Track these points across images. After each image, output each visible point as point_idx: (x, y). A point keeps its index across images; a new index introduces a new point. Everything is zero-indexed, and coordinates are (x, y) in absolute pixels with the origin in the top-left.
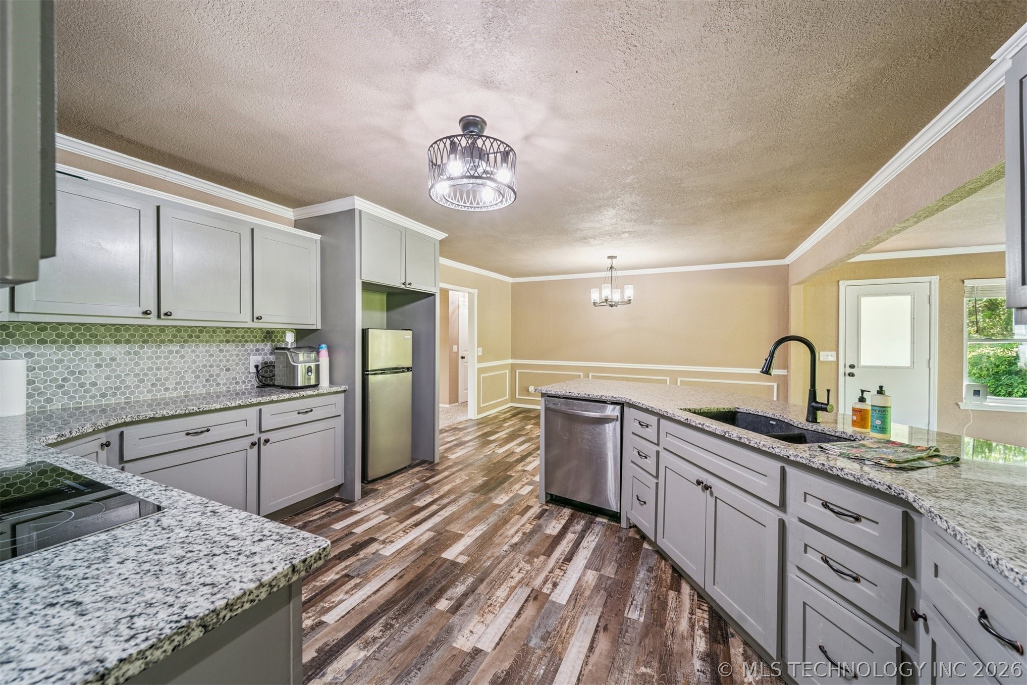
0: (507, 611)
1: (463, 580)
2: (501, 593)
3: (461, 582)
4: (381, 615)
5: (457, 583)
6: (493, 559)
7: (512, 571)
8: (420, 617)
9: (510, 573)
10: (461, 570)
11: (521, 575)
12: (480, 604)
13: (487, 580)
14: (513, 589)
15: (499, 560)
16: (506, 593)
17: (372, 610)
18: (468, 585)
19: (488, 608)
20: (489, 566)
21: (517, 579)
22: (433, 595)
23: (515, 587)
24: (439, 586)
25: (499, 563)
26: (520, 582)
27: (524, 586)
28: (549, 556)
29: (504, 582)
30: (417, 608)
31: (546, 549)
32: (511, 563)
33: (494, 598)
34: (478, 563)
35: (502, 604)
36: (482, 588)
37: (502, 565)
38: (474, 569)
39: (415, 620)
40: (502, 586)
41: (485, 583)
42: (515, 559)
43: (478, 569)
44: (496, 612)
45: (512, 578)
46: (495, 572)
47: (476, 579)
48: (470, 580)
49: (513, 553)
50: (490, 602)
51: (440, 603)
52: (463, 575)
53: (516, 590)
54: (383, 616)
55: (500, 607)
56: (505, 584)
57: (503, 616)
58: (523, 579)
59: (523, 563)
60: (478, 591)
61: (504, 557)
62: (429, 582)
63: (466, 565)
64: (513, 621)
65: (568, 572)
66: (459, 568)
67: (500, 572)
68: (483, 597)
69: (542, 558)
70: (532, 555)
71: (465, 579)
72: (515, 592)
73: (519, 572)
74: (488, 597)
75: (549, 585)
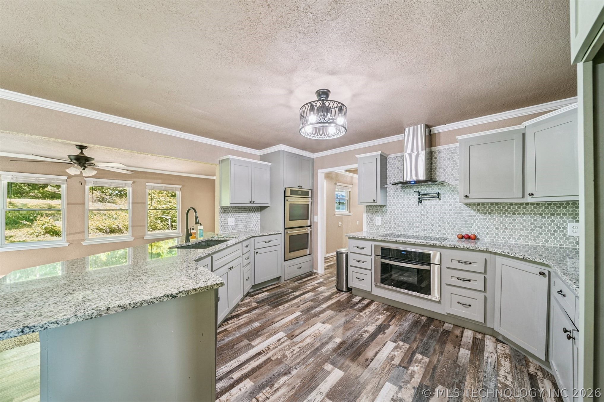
0: (308, 333)
1: (328, 351)
2: (308, 341)
3: (329, 350)
4: (367, 341)
5: (332, 350)
6: (307, 363)
7: (298, 352)
8: (348, 337)
9: (300, 351)
10: (329, 359)
11: (294, 348)
12: (320, 338)
13: (314, 348)
14: (302, 342)
15: (303, 362)
16: (306, 340)
17: (373, 344)
18: (325, 348)
19: (316, 336)
20: (311, 358)
21: (297, 346)
22: (344, 346)
23: (300, 342)
24: (341, 350)
25: (304, 358)
26: (296, 344)
27: (295, 342)
28: (269, 358)
29: (305, 346)
30: (350, 341)
31: (266, 364)
32: (296, 357)
33: (312, 339)
34: (317, 362)
35: (309, 336)
36: (317, 345)
37: (302, 357)
38: (320, 358)
39: (350, 336)
40: (307, 344)
41: (316, 347)
42: (292, 360)
43: (318, 357)
44: (313, 333)
45: (300, 348)
46: (308, 353)
47: (320, 350)
48: (324, 350)
49: (291, 365)
50: (315, 338)
51: (339, 341)
52: (328, 355)
53: (300, 340)
54: (366, 340)
55: (311, 335)
56: (305, 345)
57: (310, 332)
58: (294, 346)
59: (288, 356)
60: (320, 343)
61: (299, 363)
62: (348, 353)
63: (326, 362)
64: (307, 329)
65: (266, 346)
66: (330, 360)
67: (305, 352)
68: (318, 341)
69: (273, 359)
70: (279, 362)
71: (327, 352)
72: (301, 340)
73: (294, 350)
74: (316, 340)
75: (282, 340)
